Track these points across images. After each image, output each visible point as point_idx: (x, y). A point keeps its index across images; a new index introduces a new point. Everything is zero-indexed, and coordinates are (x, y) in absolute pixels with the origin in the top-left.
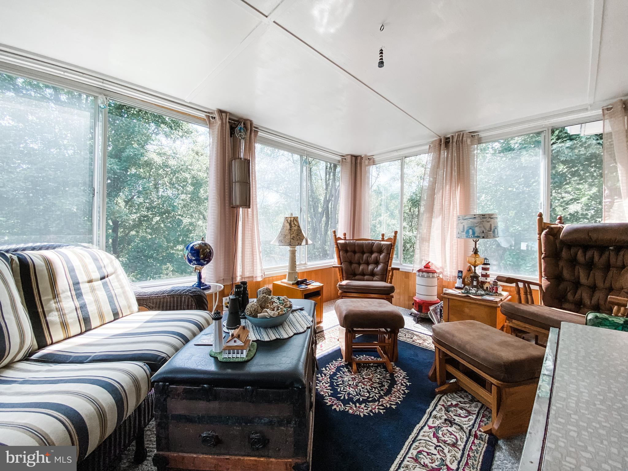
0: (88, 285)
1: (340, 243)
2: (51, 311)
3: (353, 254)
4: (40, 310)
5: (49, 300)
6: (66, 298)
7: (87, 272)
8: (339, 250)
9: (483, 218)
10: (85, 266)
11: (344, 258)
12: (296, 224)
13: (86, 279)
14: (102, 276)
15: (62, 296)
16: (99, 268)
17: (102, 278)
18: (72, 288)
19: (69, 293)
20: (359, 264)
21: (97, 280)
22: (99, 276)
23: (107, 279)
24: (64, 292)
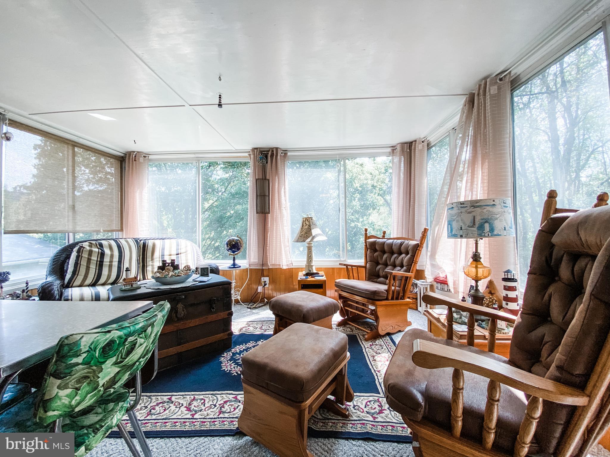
0: (169, 257)
1: (369, 242)
2: (149, 266)
3: (381, 254)
4: (146, 264)
5: (150, 261)
6: (157, 261)
7: (170, 251)
8: (366, 248)
9: (461, 207)
10: (171, 248)
11: (370, 257)
12: (307, 223)
13: (168, 254)
14: (177, 253)
15: (155, 260)
16: (177, 249)
17: (177, 254)
18: (160, 257)
19: (158, 259)
20: (386, 265)
21: (174, 255)
22: (175, 253)
23: (180, 255)
24: (156, 258)
